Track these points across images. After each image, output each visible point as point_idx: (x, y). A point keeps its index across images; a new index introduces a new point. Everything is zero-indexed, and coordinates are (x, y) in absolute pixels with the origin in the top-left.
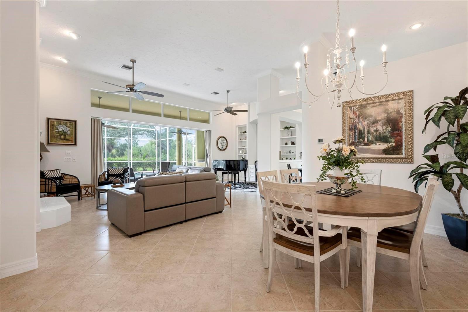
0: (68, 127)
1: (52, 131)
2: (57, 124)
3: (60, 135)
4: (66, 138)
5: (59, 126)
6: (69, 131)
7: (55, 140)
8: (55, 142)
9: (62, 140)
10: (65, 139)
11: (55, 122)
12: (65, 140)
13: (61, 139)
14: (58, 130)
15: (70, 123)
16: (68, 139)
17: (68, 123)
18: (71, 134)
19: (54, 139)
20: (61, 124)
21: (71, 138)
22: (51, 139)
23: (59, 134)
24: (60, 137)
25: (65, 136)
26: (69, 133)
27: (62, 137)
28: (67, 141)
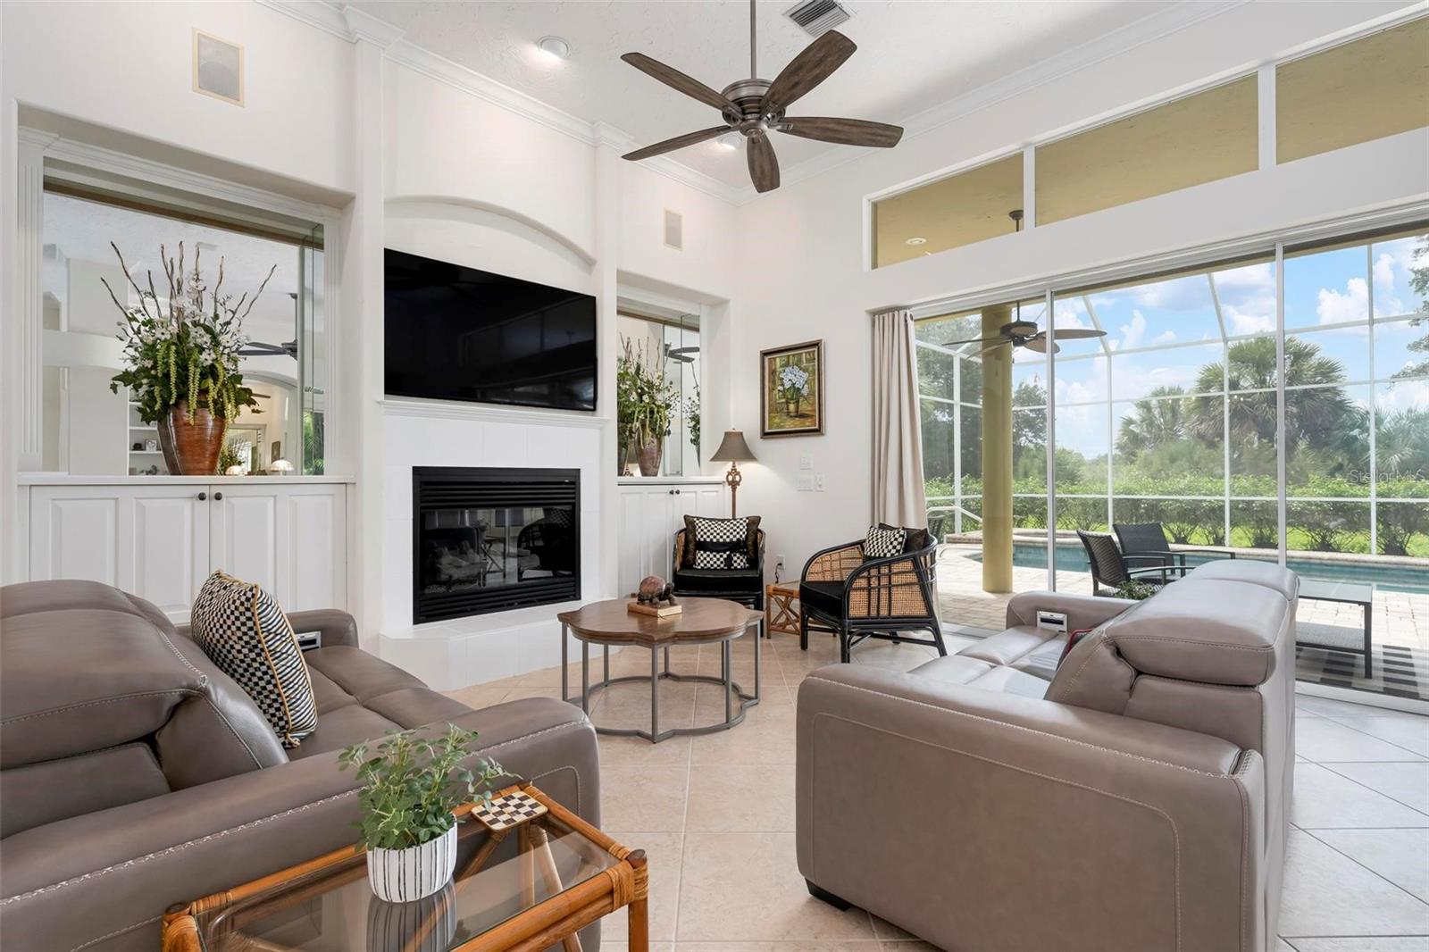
0: (805, 370)
1: (772, 390)
2: (781, 367)
3: (787, 403)
4: (800, 409)
5: (784, 371)
6: (806, 382)
7: (777, 420)
8: (778, 427)
9: (791, 417)
10: (800, 415)
11: (778, 360)
12: (796, 417)
13: (788, 413)
14: (783, 385)
15: (809, 352)
16: (803, 412)
17: (804, 355)
18: (811, 393)
19: (775, 417)
20: (787, 365)
21: (810, 408)
22: (769, 416)
23: (784, 400)
24: (788, 409)
25: (798, 402)
26: (805, 392)
27: (792, 407)
28: (802, 419)
